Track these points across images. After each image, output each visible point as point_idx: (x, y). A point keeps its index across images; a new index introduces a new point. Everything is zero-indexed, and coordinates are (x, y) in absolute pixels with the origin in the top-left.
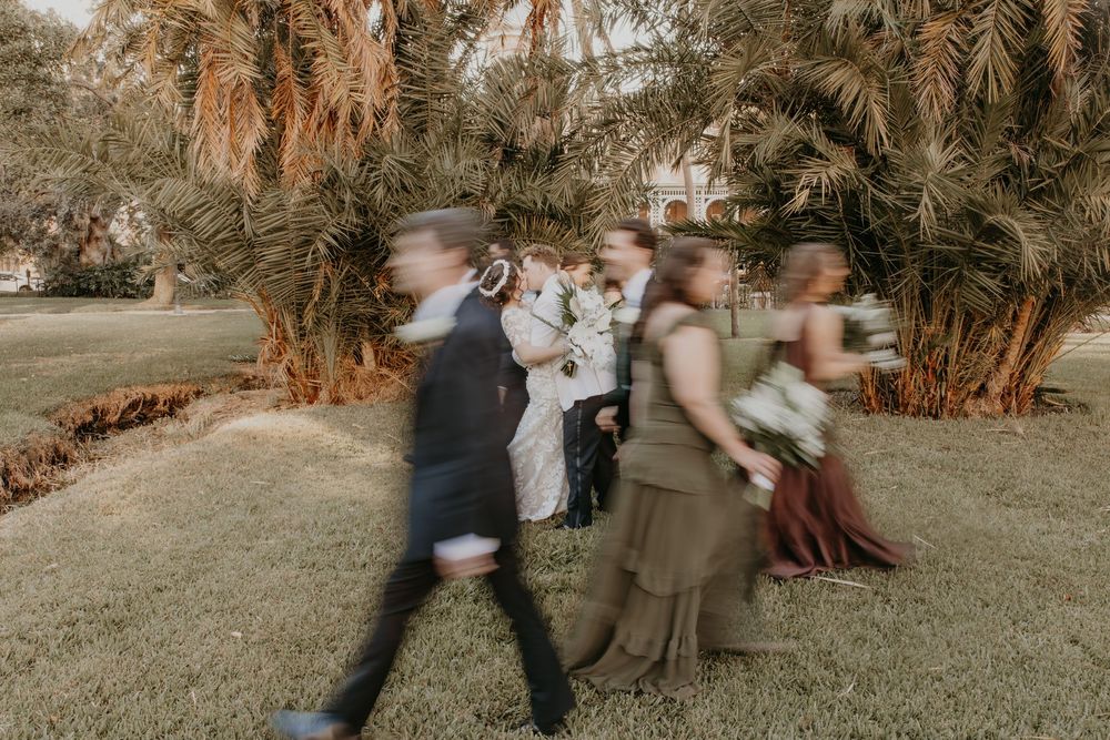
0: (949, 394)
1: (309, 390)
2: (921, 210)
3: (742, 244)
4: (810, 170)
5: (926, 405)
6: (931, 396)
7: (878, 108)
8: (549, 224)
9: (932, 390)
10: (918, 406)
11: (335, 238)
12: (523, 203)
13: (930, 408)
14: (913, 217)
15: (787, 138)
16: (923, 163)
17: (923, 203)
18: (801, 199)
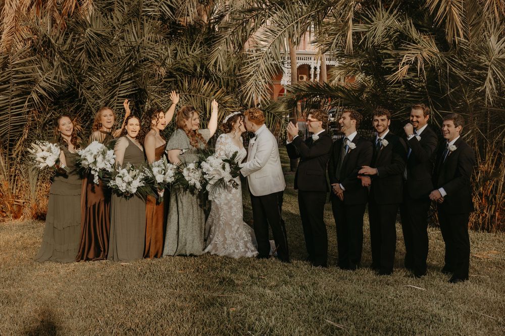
0: (497, 214)
1: (15, 207)
2: (487, 84)
3: (348, 102)
4: (409, 52)
5: (480, 222)
6: (484, 215)
7: (455, 9)
8: (205, 84)
9: (485, 211)
10: (475, 222)
11: (44, 89)
12: (187, 67)
13: (484, 223)
14: (480, 89)
15: (388, 29)
16: (487, 51)
17: (488, 78)
18: (402, 71)
